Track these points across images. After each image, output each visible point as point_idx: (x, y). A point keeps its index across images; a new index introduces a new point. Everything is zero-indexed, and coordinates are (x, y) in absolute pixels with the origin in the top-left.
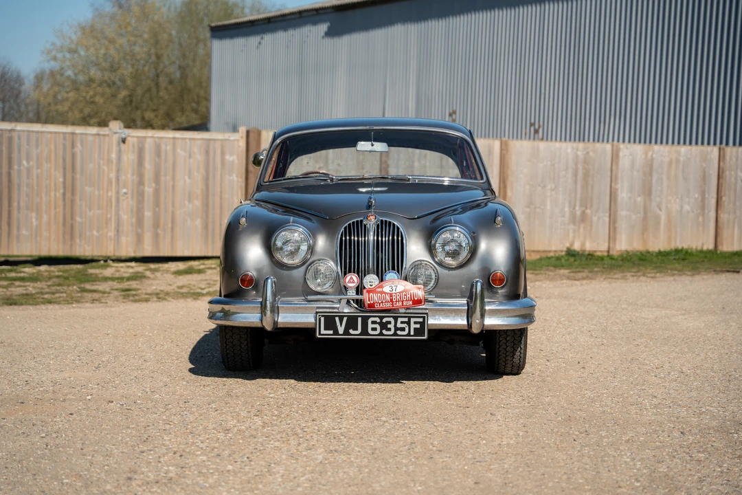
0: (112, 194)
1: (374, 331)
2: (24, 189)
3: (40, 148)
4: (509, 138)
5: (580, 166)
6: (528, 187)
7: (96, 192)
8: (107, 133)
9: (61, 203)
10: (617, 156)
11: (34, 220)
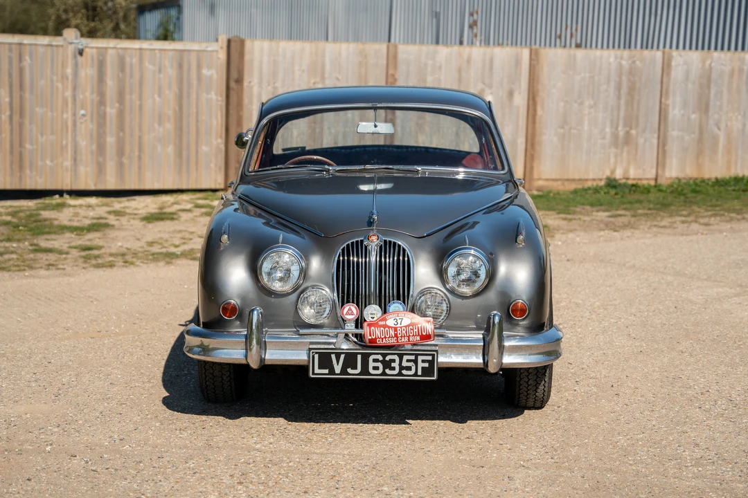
0: (68, 116)
1: (376, 370)
4: (540, 45)
5: (624, 78)
6: (562, 104)
7: (49, 114)
8: (61, 43)
9: (7, 126)
10: (669, 65)
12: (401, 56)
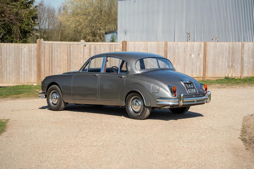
0: (82, 62)
2: (56, 61)
3: (60, 49)
5: (231, 50)
6: (213, 57)
7: (77, 61)
8: (80, 43)
9: (67, 65)
10: (243, 46)
11: (59, 70)
12: (168, 45)
